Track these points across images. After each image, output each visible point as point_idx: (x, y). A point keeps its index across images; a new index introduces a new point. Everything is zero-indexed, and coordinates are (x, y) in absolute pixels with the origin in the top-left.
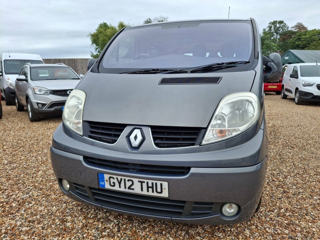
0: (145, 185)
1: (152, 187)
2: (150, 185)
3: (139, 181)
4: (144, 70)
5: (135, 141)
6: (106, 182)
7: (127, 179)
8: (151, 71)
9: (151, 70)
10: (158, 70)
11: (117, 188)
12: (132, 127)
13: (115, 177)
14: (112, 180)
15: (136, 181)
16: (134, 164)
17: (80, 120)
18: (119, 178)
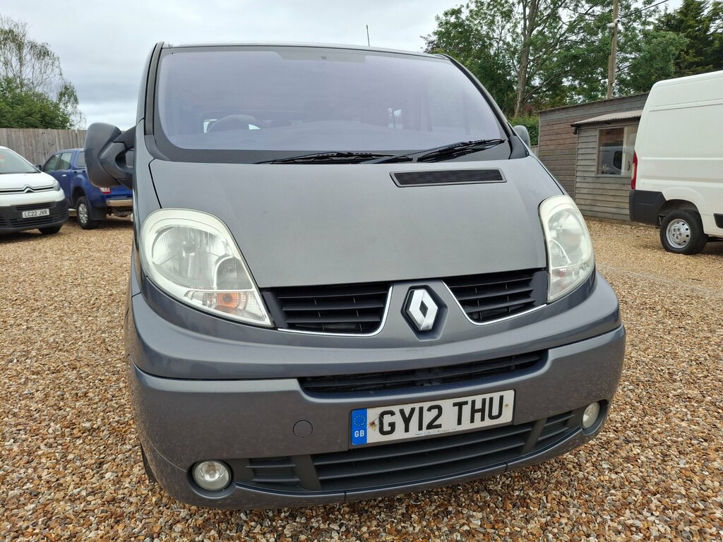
0: (467, 410)
1: (482, 410)
2: (478, 406)
3: (455, 405)
4: (316, 156)
5: (425, 315)
6: (369, 429)
7: (426, 405)
8: (334, 158)
9: (335, 154)
10: (350, 154)
11: (399, 435)
12: (406, 287)
13: (396, 409)
14: (387, 419)
15: (447, 405)
16: (429, 370)
17: (251, 288)
18: (407, 408)
